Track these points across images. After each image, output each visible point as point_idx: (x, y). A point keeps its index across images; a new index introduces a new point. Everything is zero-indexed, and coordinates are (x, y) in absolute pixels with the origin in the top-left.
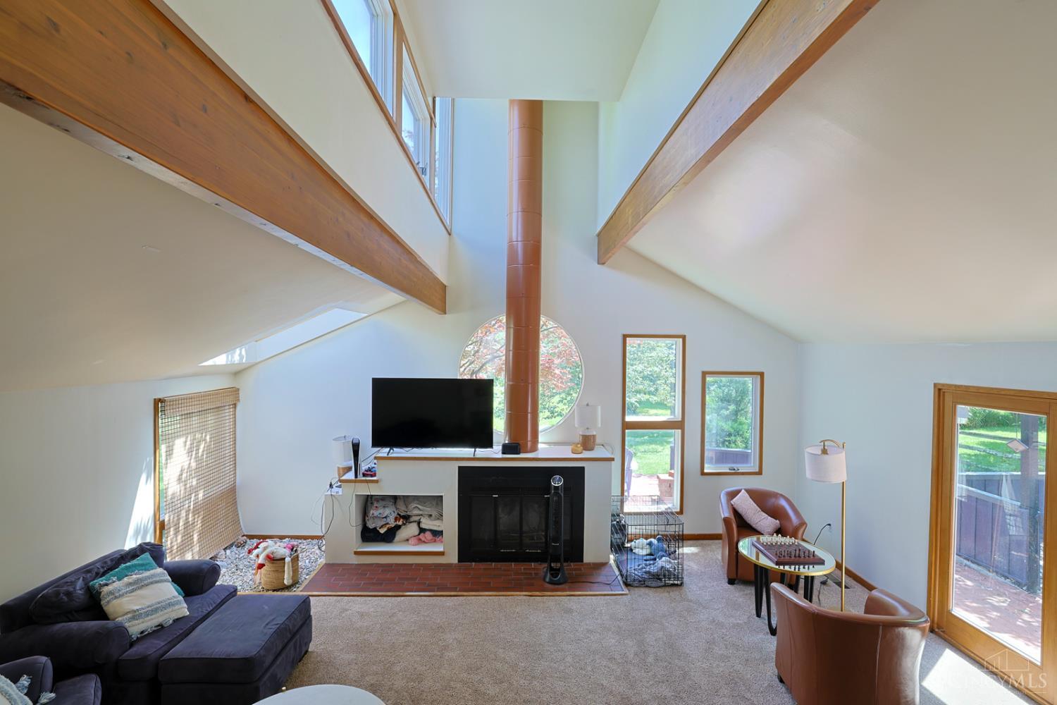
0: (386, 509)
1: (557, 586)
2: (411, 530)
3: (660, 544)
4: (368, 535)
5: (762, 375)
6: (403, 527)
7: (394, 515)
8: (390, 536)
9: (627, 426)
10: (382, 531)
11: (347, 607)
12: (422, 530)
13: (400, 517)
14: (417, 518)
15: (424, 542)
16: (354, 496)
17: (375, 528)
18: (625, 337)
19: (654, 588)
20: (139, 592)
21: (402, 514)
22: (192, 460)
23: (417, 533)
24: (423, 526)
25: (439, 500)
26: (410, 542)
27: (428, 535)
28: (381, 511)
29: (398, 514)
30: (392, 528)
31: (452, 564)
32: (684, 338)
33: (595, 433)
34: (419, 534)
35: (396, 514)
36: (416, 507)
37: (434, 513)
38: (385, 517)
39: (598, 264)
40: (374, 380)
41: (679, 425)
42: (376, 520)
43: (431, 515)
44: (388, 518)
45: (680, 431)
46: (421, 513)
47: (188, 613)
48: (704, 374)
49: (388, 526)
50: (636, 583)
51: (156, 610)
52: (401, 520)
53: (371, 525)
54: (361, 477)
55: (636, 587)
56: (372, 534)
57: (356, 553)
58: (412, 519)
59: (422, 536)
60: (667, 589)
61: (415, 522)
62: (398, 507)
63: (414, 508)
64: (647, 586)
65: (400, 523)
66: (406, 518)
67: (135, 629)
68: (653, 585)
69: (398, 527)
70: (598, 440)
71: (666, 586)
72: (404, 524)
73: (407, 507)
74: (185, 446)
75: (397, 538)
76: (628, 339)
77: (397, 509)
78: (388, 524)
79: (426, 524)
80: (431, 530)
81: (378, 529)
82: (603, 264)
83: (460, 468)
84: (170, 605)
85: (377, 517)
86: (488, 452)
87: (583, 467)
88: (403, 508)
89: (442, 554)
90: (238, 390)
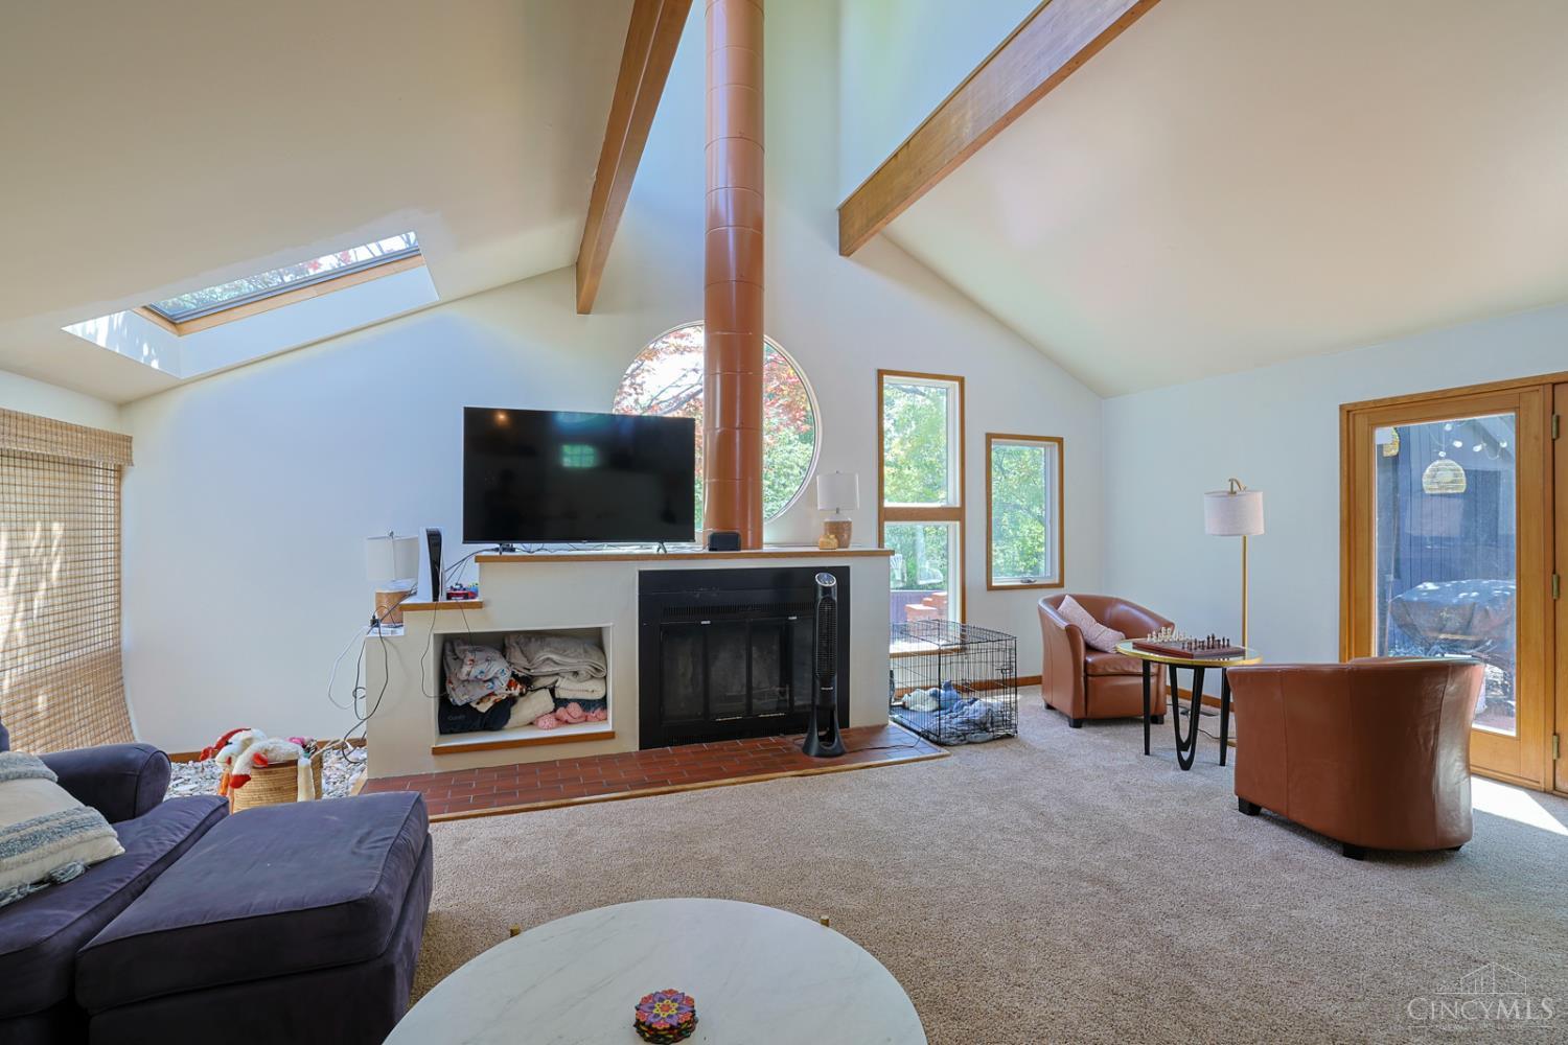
0: (493, 663)
1: (835, 759)
2: (540, 702)
3: (949, 692)
4: (453, 717)
5: (1060, 441)
6: (521, 699)
7: (505, 678)
8: (499, 716)
9: (885, 515)
10: (483, 708)
11: (464, 835)
12: (560, 703)
13: (516, 679)
14: (548, 681)
15: (567, 722)
16: (432, 637)
17: (467, 705)
18: (881, 373)
19: (983, 742)
21: (521, 675)
23: (551, 706)
24: (561, 694)
26: (541, 723)
27: (575, 709)
28: (483, 667)
29: (513, 675)
30: (502, 701)
31: (630, 753)
32: (961, 381)
33: (850, 519)
34: (555, 710)
35: (509, 674)
36: (548, 659)
37: (584, 669)
38: (490, 680)
39: (841, 254)
40: (465, 408)
41: (957, 514)
42: (470, 687)
43: (576, 673)
44: (497, 682)
45: (958, 523)
46: (557, 669)
47: (123, 850)
48: (990, 437)
49: (493, 698)
50: (953, 740)
52: (519, 686)
53: (459, 698)
54: (442, 599)
55: (954, 745)
56: (462, 717)
57: (437, 752)
58: (538, 684)
59: (561, 711)
60: (999, 742)
61: (545, 688)
62: (512, 661)
63: (544, 661)
64: (970, 743)
65: (516, 692)
66: (527, 682)
68: (979, 740)
69: (511, 701)
71: (994, 739)
72: (522, 694)
73: (529, 661)
75: (512, 721)
76: (886, 378)
77: (511, 664)
78: (492, 694)
79: (568, 688)
80: (578, 701)
81: (474, 705)
82: (848, 255)
83: (642, 574)
85: (477, 680)
86: (685, 547)
87: (848, 568)
88: (523, 662)
89: (610, 736)
90: (129, 439)
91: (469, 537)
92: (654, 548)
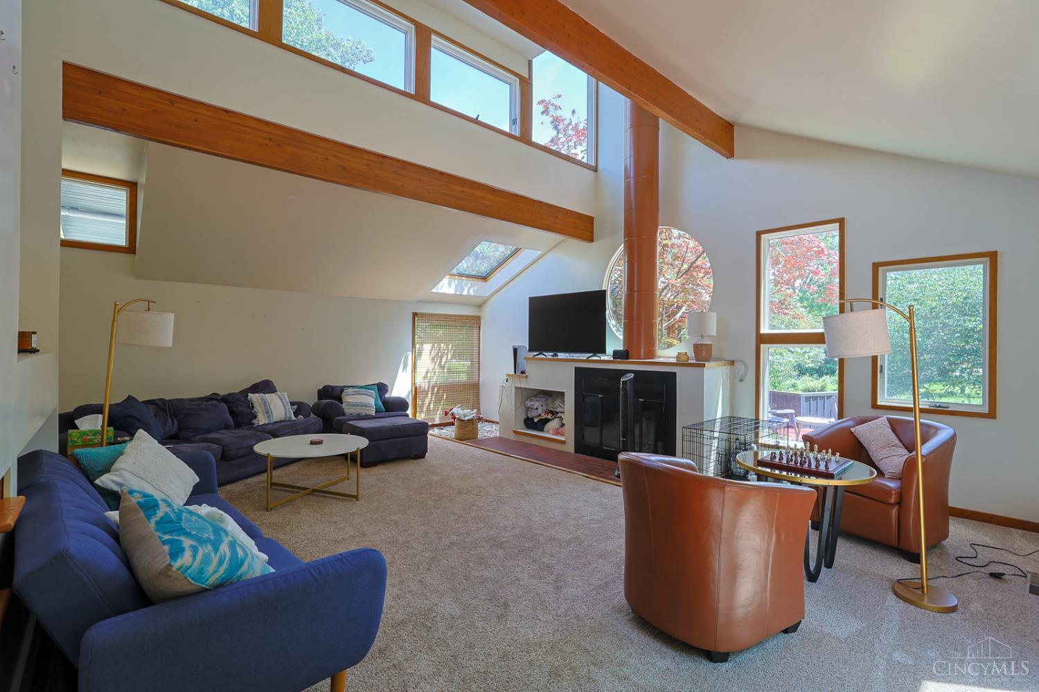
4: (529, 423)
6: (550, 420)
7: (544, 410)
8: (541, 425)
9: (763, 339)
10: (536, 420)
13: (549, 411)
16: (514, 389)
18: (759, 234)
20: (356, 396)
21: (551, 410)
22: (436, 366)
23: (559, 426)
25: (562, 394)
28: (533, 402)
29: (547, 409)
30: (543, 419)
31: (570, 453)
32: (842, 221)
34: (560, 428)
35: (545, 408)
38: (537, 409)
40: (530, 298)
42: (532, 410)
44: (541, 411)
46: (562, 410)
51: (357, 405)
52: (549, 414)
53: (529, 414)
54: (518, 373)
56: (531, 422)
57: (514, 432)
61: (559, 417)
62: (546, 403)
65: (548, 417)
66: (552, 413)
67: (348, 410)
69: (547, 421)
70: (714, 353)
72: (553, 419)
73: (553, 404)
74: (430, 355)
75: (545, 428)
76: (763, 235)
77: (546, 405)
78: (540, 416)
81: (534, 419)
83: (577, 369)
84: (366, 406)
86: (604, 358)
87: (675, 373)
88: (551, 405)
89: (563, 442)
90: (480, 317)
91: (531, 350)
92: (584, 356)
